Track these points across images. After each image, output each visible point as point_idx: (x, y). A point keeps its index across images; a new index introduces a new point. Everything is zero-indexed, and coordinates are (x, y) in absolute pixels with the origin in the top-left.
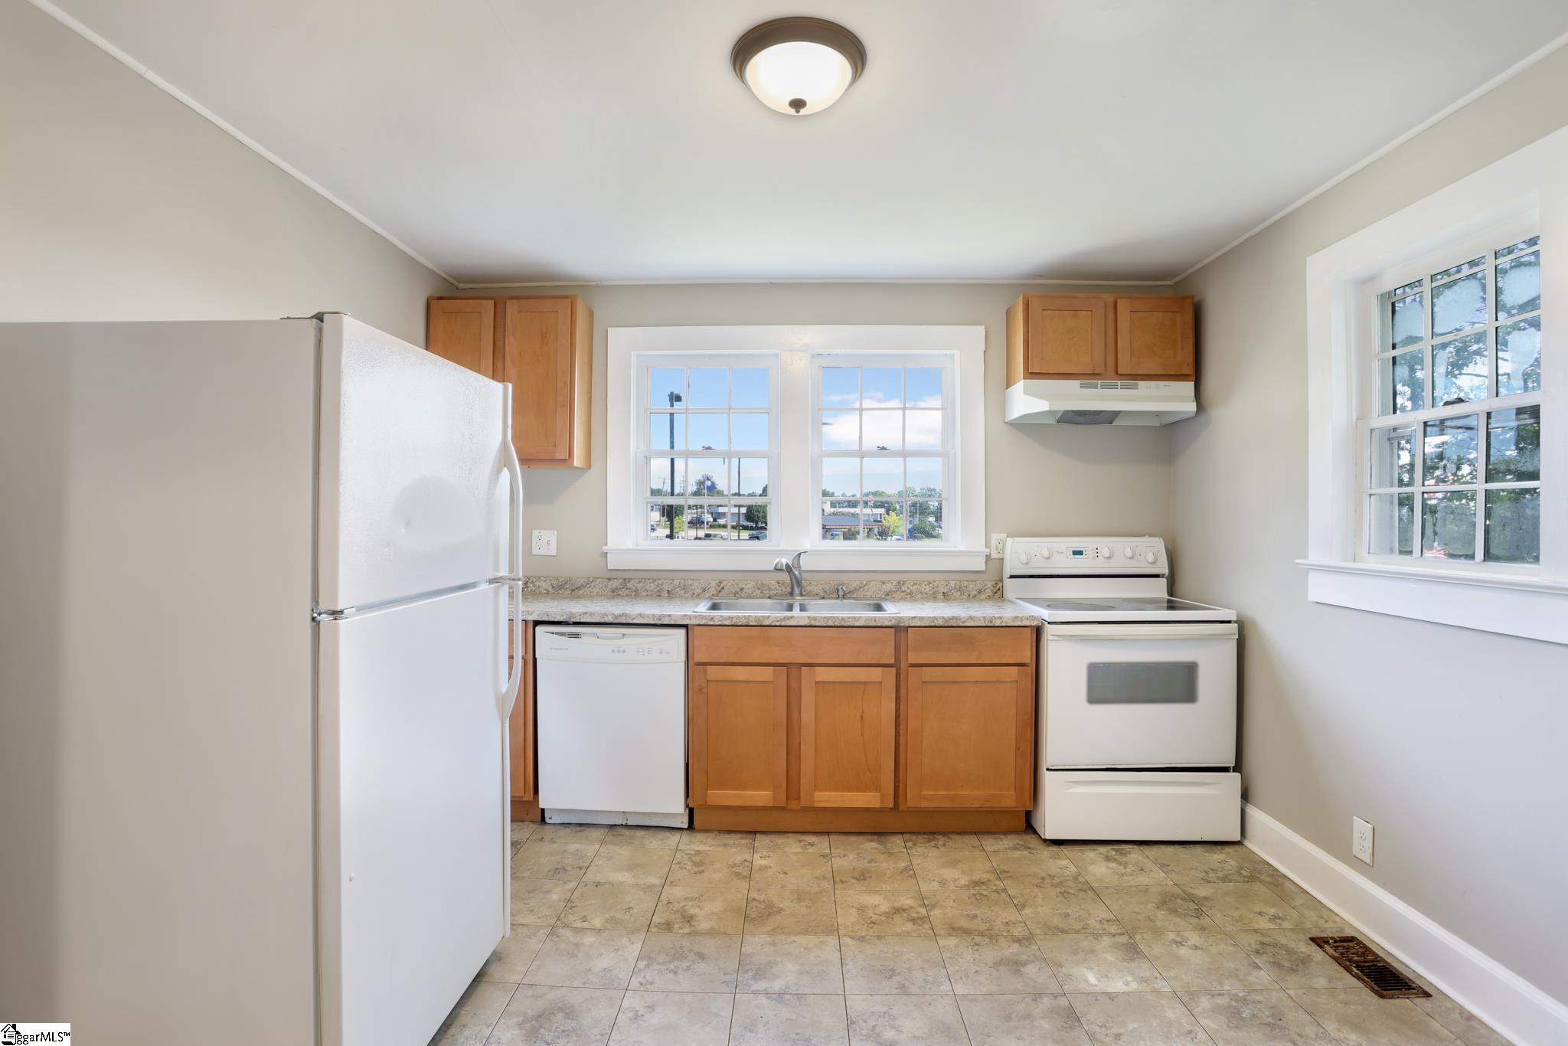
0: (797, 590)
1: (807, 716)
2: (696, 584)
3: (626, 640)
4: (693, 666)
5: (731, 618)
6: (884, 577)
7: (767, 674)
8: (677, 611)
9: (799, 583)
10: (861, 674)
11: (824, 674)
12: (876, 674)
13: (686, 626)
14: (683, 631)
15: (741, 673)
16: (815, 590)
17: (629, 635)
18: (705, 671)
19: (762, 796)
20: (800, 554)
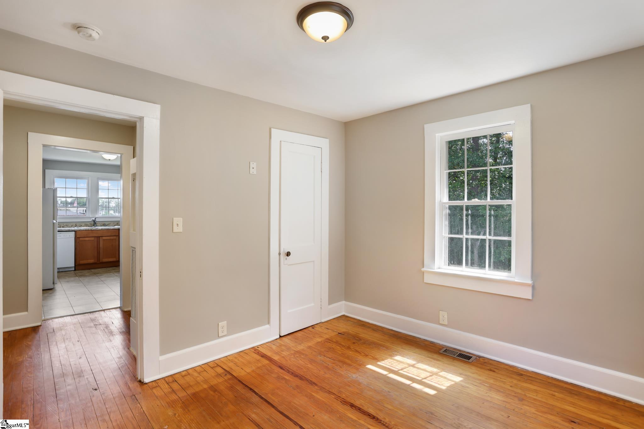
0: (95, 225)
1: (101, 245)
2: (70, 225)
3: (61, 234)
4: (76, 238)
5: (85, 229)
6: (115, 222)
7: (93, 239)
8: (73, 229)
9: (96, 224)
10: (112, 238)
11: (104, 238)
12: (115, 237)
13: (75, 231)
14: (74, 232)
15: (87, 239)
16: (98, 225)
17: (62, 233)
18: (79, 239)
19: (92, 261)
20: (96, 218)
